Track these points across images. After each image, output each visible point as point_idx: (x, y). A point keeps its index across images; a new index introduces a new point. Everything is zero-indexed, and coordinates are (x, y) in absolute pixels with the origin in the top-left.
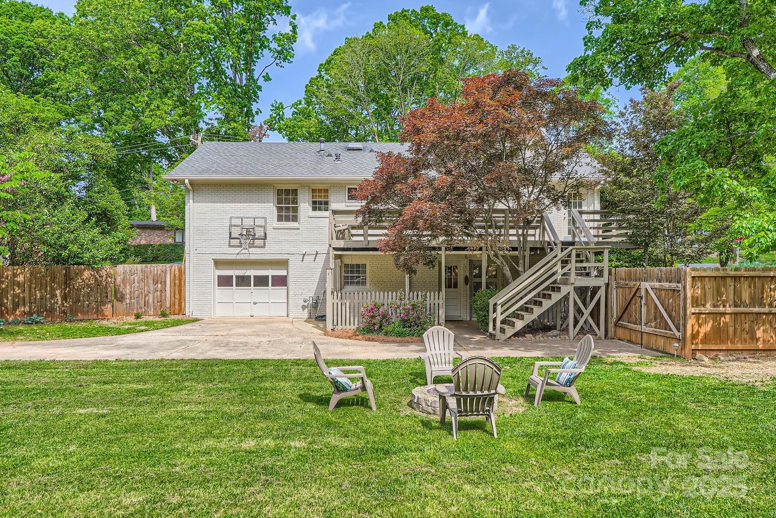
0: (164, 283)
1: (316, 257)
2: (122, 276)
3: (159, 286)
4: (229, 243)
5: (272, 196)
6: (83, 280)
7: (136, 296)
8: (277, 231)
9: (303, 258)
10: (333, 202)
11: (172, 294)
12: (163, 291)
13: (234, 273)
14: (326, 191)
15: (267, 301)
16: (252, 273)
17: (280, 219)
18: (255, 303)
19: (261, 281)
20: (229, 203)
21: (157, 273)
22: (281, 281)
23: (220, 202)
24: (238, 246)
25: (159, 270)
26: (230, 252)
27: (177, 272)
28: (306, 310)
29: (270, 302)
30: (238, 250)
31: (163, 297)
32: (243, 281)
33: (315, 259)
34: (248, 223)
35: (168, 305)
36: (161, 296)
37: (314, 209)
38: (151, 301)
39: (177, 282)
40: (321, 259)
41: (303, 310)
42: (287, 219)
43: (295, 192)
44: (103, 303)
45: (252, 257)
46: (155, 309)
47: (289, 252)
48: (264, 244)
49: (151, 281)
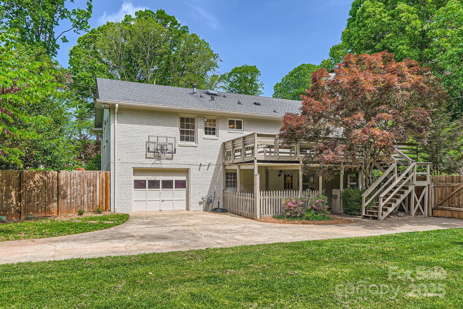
0: (95, 186)
1: (208, 167)
2: (65, 180)
3: (92, 188)
4: (146, 156)
5: (178, 122)
6: (34, 183)
7: (75, 197)
8: (181, 147)
9: (200, 168)
10: (220, 129)
11: (101, 195)
12: (94, 192)
13: (147, 178)
14: (215, 121)
15: (172, 199)
16: (161, 178)
17: (182, 139)
18: (163, 201)
19: (167, 185)
20: (146, 125)
21: (90, 178)
22: (181, 184)
23: (139, 124)
24: (152, 158)
25: (92, 176)
26: (147, 162)
27: (104, 177)
28: (202, 205)
29: (174, 200)
30: (153, 161)
31: (95, 197)
32: (154, 185)
33: (208, 168)
34: (162, 141)
35: (98, 204)
36: (93, 196)
37: (206, 133)
38: (86, 200)
39: (104, 185)
40: (212, 169)
41: (200, 205)
42: (187, 140)
43: (193, 120)
44: (49, 202)
45: (164, 166)
46: (88, 207)
47: (190, 163)
48: (172, 157)
49: (86, 185)
